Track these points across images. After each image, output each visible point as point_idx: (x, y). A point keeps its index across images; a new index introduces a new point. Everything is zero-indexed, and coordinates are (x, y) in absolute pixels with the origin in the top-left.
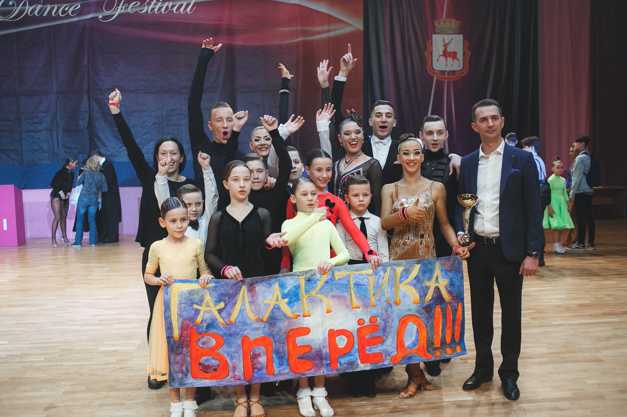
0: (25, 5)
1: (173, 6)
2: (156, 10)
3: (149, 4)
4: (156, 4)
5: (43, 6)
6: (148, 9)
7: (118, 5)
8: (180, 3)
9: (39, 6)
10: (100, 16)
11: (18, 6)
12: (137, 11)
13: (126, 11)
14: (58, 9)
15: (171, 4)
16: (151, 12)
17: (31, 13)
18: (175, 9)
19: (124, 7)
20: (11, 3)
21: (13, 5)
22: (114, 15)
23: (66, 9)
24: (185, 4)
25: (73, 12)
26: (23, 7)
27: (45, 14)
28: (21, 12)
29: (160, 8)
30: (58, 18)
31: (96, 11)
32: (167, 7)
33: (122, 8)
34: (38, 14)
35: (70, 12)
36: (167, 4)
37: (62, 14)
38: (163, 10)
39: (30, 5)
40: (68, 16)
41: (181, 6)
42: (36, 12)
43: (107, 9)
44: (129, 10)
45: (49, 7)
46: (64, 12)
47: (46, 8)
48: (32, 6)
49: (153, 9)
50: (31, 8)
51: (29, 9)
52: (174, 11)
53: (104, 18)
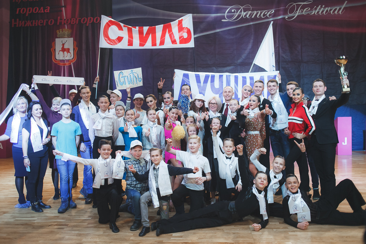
0: (241, 12)
1: (330, 10)
2: (320, 13)
3: (316, 9)
4: (320, 9)
5: (252, 12)
6: (315, 12)
7: (297, 10)
8: (335, 8)
9: (250, 12)
10: (287, 17)
11: (237, 12)
12: (309, 13)
13: (302, 14)
14: (261, 13)
15: (329, 8)
16: (317, 14)
17: (245, 16)
18: (332, 12)
19: (300, 11)
20: (233, 11)
21: (234, 12)
22: (295, 16)
23: (266, 13)
24: (338, 8)
25: (270, 15)
26: (240, 13)
27: (253, 17)
28: (239, 16)
29: (323, 11)
30: (261, 19)
31: (284, 14)
32: (327, 11)
33: (299, 12)
34: (249, 17)
35: (268, 15)
36: (327, 8)
37: (263, 16)
38: (324, 12)
39: (244, 12)
40: (267, 18)
41: (335, 10)
42: (248, 16)
43: (290, 13)
44: (304, 13)
45: (255, 12)
46: (264, 15)
47: (254, 13)
48: (245, 12)
49: (318, 12)
50: (245, 13)
51: (243, 14)
52: (332, 13)
53: (289, 18)
